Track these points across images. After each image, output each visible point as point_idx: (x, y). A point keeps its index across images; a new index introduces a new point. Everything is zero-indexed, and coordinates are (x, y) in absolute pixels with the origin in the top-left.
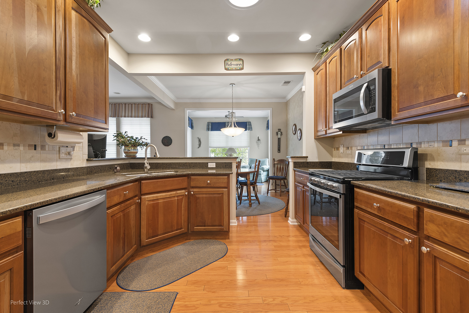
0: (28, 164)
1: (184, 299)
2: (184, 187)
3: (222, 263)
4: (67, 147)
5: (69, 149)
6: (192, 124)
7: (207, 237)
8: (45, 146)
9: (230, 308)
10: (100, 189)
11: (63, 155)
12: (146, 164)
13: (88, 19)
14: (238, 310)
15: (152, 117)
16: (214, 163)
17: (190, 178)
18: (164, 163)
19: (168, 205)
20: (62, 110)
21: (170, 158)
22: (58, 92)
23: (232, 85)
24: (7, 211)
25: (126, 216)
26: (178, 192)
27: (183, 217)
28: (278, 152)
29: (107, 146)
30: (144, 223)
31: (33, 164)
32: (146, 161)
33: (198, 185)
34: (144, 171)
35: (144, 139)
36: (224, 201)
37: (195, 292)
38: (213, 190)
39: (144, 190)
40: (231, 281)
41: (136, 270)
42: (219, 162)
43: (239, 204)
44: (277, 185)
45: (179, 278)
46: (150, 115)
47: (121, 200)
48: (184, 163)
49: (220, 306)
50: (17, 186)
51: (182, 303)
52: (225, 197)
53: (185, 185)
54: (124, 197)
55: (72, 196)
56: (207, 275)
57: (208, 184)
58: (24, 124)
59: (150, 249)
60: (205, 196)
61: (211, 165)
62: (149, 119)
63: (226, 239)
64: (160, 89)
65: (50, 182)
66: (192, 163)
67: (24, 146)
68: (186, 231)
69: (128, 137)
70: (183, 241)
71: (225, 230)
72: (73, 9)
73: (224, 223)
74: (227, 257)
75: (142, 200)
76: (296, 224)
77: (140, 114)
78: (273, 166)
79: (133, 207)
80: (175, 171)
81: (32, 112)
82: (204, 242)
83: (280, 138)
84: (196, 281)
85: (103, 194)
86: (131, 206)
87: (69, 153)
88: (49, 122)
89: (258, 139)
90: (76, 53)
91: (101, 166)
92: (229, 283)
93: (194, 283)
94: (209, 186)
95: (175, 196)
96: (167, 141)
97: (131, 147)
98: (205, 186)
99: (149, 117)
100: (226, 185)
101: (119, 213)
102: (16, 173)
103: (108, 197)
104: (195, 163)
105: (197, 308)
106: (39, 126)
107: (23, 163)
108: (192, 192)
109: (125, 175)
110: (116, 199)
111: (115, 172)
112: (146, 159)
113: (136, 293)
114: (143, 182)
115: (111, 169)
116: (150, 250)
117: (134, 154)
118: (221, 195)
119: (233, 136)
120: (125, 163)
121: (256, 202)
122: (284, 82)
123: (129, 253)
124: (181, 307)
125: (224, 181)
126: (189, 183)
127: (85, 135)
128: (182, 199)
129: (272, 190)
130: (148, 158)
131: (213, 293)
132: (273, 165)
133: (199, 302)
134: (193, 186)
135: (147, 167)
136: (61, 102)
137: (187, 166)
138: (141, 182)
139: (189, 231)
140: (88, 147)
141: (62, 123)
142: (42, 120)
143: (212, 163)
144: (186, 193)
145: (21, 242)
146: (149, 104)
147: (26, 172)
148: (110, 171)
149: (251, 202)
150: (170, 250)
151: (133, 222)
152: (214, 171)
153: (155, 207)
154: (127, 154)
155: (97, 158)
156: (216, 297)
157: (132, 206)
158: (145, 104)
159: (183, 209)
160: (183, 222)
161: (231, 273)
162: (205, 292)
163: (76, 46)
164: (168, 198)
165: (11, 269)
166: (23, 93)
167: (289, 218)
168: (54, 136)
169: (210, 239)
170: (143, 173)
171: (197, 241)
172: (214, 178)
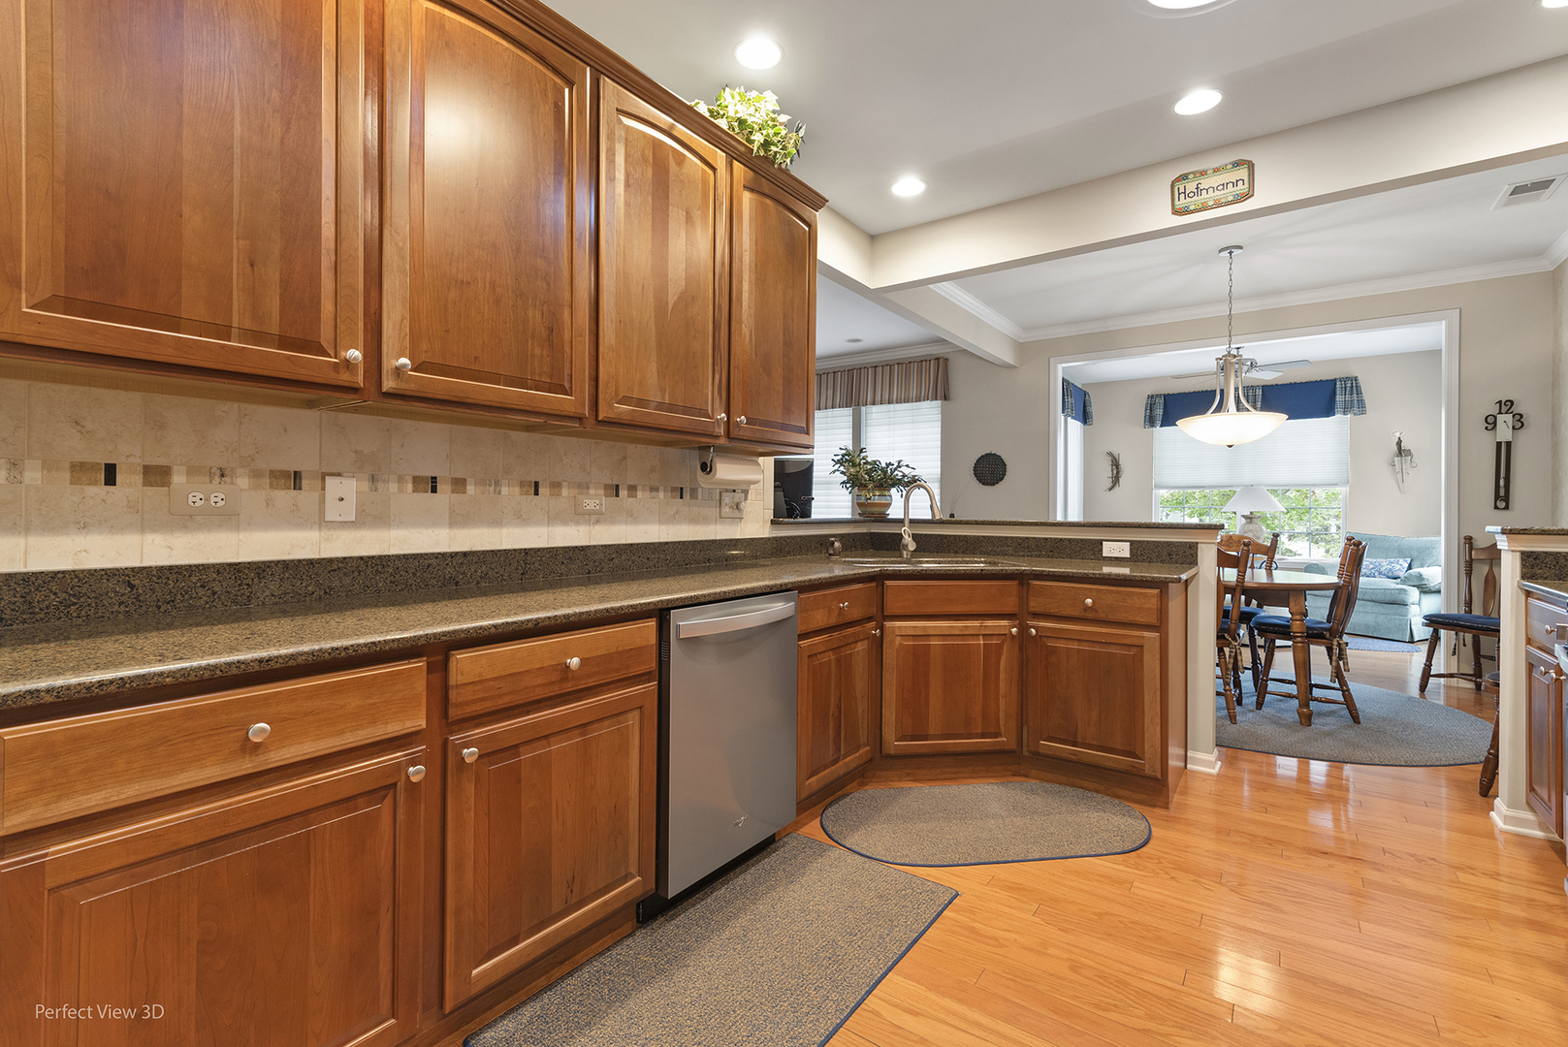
0: (670, 526)
1: (974, 913)
2: (1008, 610)
3: (1116, 866)
4: (734, 491)
5: (739, 496)
6: (1085, 407)
7: (1086, 784)
8: (697, 489)
9: (1104, 986)
10: (784, 587)
11: (726, 510)
12: (906, 537)
13: (774, 196)
14: (1128, 1001)
15: (946, 398)
16: (1126, 541)
17: (1028, 584)
18: (960, 536)
19: (956, 656)
20: (723, 415)
21: (977, 523)
22: (717, 377)
23: (1231, 253)
24: (637, 605)
25: (844, 665)
26: (989, 623)
27: (1002, 704)
28: (1496, 507)
29: (814, 486)
30: (890, 693)
31: (678, 527)
32: (906, 532)
33: (1054, 610)
34: (901, 556)
35: (907, 466)
36: (1145, 672)
37: (1007, 910)
38: (1104, 630)
39: (893, 605)
40: (1133, 923)
41: (867, 809)
42: (1143, 542)
43: (1253, 707)
44: (1485, 657)
45: (969, 862)
46: (942, 391)
47: (833, 621)
48: (1020, 538)
49: (1075, 968)
50: (653, 569)
51: (965, 919)
52: (1151, 661)
53: (1010, 604)
54: (839, 615)
55: (731, 596)
56: (1055, 882)
57: (1086, 608)
58: (665, 446)
59: (906, 771)
60: (1075, 646)
61: (1110, 549)
62: (938, 403)
63: (1154, 806)
64: (966, 311)
65: (704, 567)
66: (1047, 539)
67: (665, 491)
68: (1013, 746)
69: (867, 463)
70: (1004, 776)
71: (1148, 771)
72: (745, 187)
73: (1146, 749)
74: (1139, 857)
75: (887, 632)
76: (1539, 834)
77: (913, 393)
78: (1463, 569)
79: (861, 646)
80: (990, 563)
81: (675, 425)
82: (1073, 796)
83: (1509, 444)
84: (1016, 886)
85: (791, 601)
86: (857, 642)
87: (737, 506)
88: (701, 442)
89: (1396, 448)
90: (750, 282)
91: (801, 537)
92: (1122, 925)
93: (1010, 888)
94: (1090, 615)
95: (979, 635)
96: (990, 470)
97: (873, 489)
98: (1076, 613)
99: (936, 399)
100: (1153, 620)
101: (827, 653)
102: (652, 544)
103: (800, 608)
104: (1055, 539)
105: (1002, 946)
106: (688, 448)
107: (663, 524)
108: (1033, 630)
109: (853, 562)
110: (820, 618)
111: (830, 555)
112: (907, 522)
113: (857, 857)
114: (888, 583)
115: (820, 546)
116: (908, 775)
117: (882, 510)
118: (1135, 650)
119: (1230, 446)
120: (858, 534)
121: (1343, 713)
122: (1507, 189)
123: (851, 761)
124: (960, 927)
125: (1147, 606)
126: (1023, 600)
127: (768, 463)
128: (1000, 647)
129: (1451, 676)
130: (912, 521)
131: (1060, 930)
132: (1463, 565)
133: (1013, 935)
134: (1037, 610)
135: (907, 546)
136: (721, 397)
137: (1028, 547)
138: (883, 584)
139: (1025, 749)
140: (775, 491)
141: (722, 441)
142: (690, 438)
143: (1116, 541)
144: (1014, 630)
145: (653, 665)
146: (938, 359)
147: (667, 543)
148: (821, 553)
149: (1308, 706)
150: (962, 788)
151: (861, 684)
152: (1125, 571)
153: (918, 654)
154: (864, 509)
155: (791, 517)
156: (1068, 944)
157: (859, 644)
158: (926, 361)
159: (1002, 675)
160: (1002, 715)
161: (1140, 904)
162: (1038, 920)
163: (750, 268)
164: (957, 637)
165: (640, 707)
166: (663, 390)
167: (1498, 802)
168: (711, 470)
169: (1097, 792)
170: (896, 562)
171: (1048, 786)
172: (1111, 592)
